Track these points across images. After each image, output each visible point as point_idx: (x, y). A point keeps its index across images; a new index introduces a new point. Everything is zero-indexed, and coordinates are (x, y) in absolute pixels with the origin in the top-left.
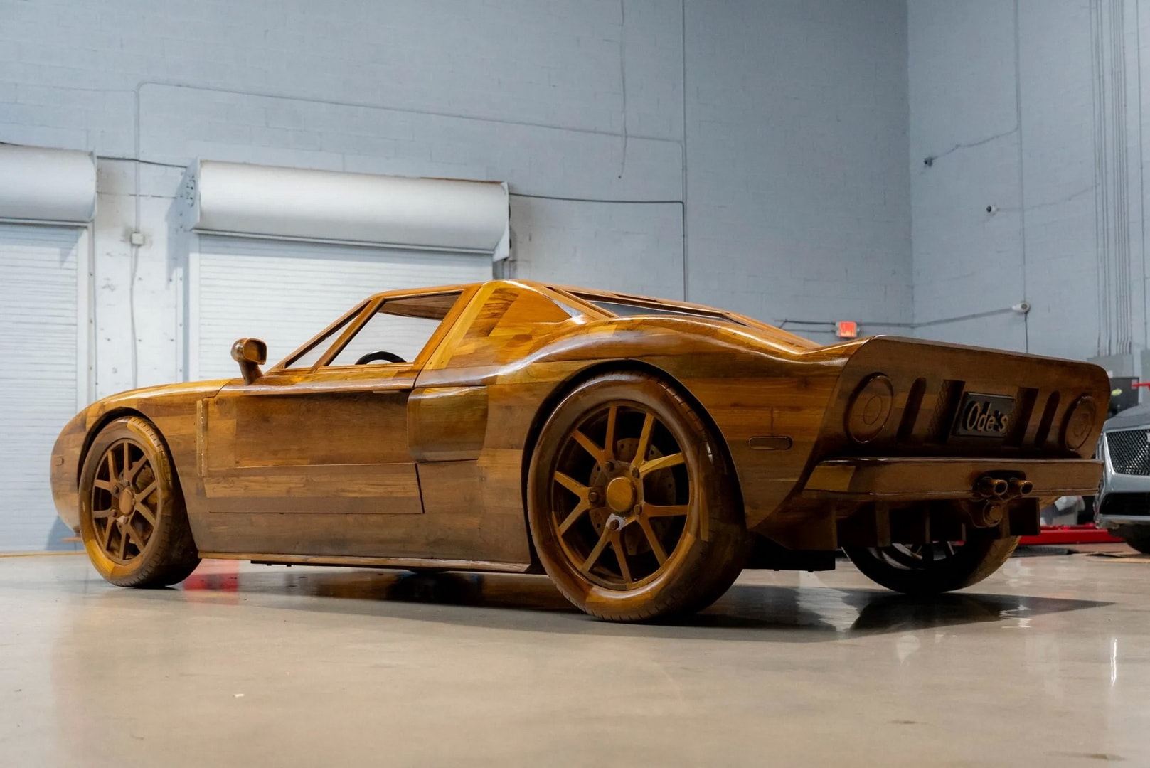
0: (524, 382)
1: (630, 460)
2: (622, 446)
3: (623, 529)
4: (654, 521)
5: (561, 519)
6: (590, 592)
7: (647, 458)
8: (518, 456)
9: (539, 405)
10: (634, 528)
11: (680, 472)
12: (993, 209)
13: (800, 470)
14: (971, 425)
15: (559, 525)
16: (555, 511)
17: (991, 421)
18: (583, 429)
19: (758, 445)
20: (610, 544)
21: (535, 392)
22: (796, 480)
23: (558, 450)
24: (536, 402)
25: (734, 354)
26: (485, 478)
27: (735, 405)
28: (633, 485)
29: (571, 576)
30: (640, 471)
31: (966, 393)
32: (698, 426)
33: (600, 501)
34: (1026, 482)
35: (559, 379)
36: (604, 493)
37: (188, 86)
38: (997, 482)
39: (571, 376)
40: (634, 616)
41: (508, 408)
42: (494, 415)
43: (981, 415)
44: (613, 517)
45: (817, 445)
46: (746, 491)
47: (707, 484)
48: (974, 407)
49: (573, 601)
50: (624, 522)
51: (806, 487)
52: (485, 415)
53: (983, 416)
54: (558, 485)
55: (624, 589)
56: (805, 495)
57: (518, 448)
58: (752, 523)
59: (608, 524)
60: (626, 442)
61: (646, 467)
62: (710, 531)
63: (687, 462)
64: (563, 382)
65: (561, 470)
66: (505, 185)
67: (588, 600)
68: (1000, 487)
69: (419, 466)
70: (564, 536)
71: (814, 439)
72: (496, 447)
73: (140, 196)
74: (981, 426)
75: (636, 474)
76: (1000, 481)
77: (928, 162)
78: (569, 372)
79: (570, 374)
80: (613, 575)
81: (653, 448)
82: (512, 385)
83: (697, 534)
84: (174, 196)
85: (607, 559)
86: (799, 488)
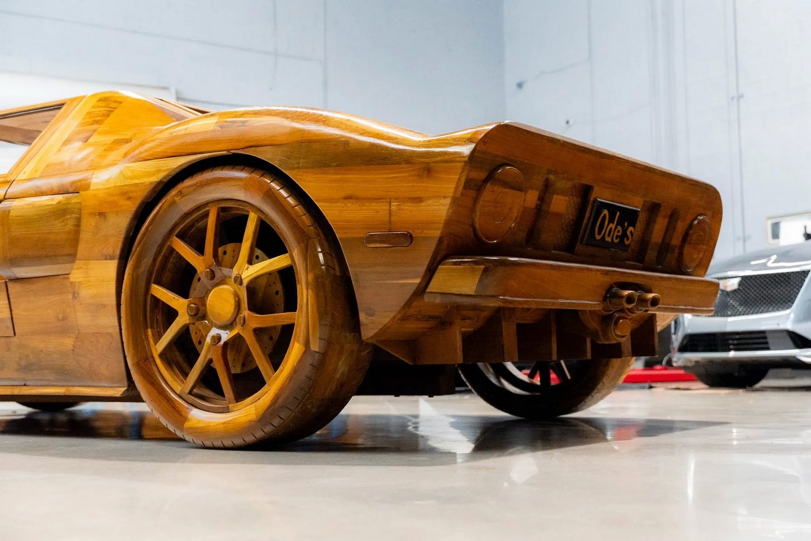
0: (118, 184)
1: (232, 267)
2: (225, 253)
3: (226, 343)
4: (258, 332)
5: (158, 336)
6: (189, 416)
7: (250, 262)
8: (112, 267)
9: (134, 209)
10: (237, 341)
11: (287, 275)
12: (571, 122)
13: (422, 269)
14: (599, 233)
15: (156, 343)
16: (151, 328)
17: (619, 232)
18: (182, 236)
19: (376, 242)
20: (211, 361)
21: (131, 195)
22: (418, 281)
23: (155, 260)
24: (132, 207)
25: (346, 143)
26: (78, 294)
27: (348, 198)
28: (236, 295)
29: (169, 400)
30: (243, 277)
31: (595, 200)
32: (306, 220)
33: (199, 314)
34: (654, 295)
35: (156, 179)
36: (204, 304)
38: (626, 293)
39: (168, 175)
40: (238, 442)
41: (102, 215)
42: (88, 224)
43: (608, 225)
44: (214, 331)
45: (441, 240)
46: (362, 297)
47: (318, 285)
48: (602, 215)
49: (171, 428)
50: (225, 336)
51: (428, 290)
52: (78, 225)
53: (611, 225)
54: (156, 300)
55: (226, 410)
56: (427, 298)
57: (111, 258)
58: (368, 333)
59: (208, 340)
60: (230, 247)
61: (249, 272)
62: (321, 339)
63: (295, 263)
64: (160, 182)
65: (158, 283)
66: (173, 90)
67: (187, 425)
68: (630, 299)
69: (10, 285)
70: (162, 355)
71: (438, 233)
72: (88, 259)
74: (609, 235)
75: (239, 280)
76: (630, 292)
77: (520, 85)
78: (168, 169)
79: (165, 174)
80: (216, 396)
81: (258, 252)
82: (107, 189)
83: (307, 344)
85: (209, 379)
86: (421, 291)
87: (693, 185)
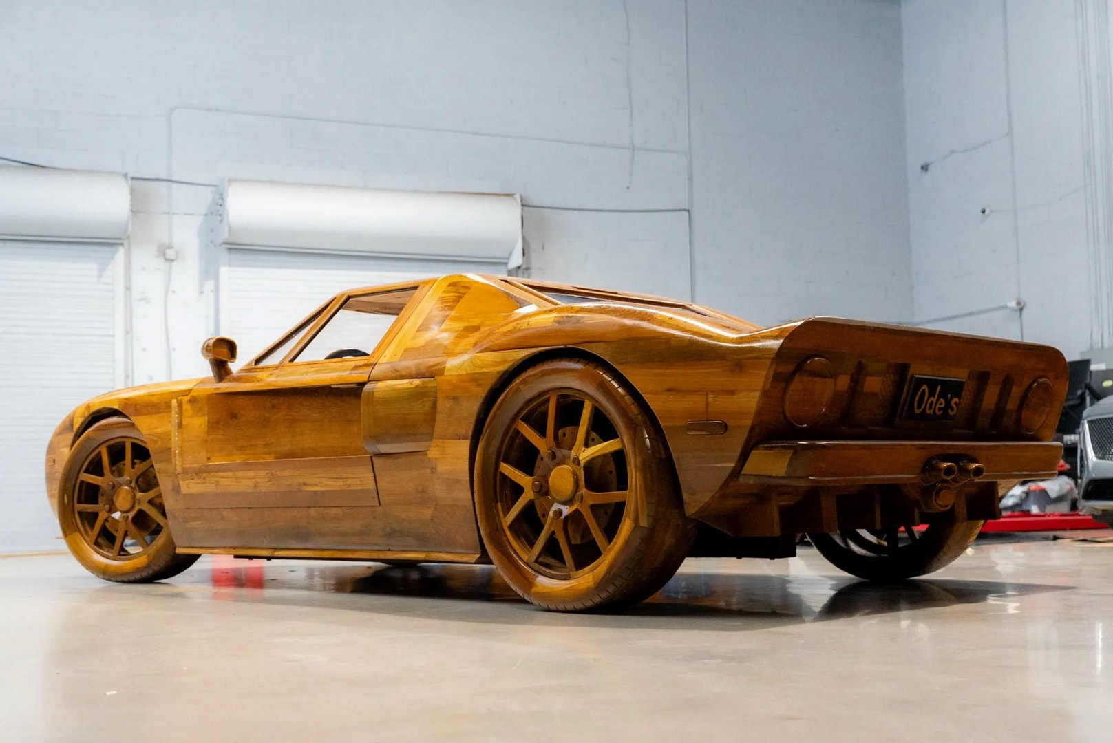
0: (469, 372)
1: (570, 449)
2: (564, 435)
3: (567, 518)
4: (594, 508)
5: (507, 510)
6: (536, 582)
7: (587, 445)
8: (464, 447)
9: (483, 395)
10: (576, 517)
11: (619, 457)
12: (987, 211)
13: (737, 454)
14: (919, 407)
15: (505, 515)
16: (501, 502)
17: (941, 404)
18: (526, 419)
19: (695, 430)
20: (553, 533)
21: (480, 382)
22: (733, 465)
23: (503, 441)
24: (481, 392)
25: (669, 338)
26: (435, 469)
27: (670, 390)
28: (575, 474)
29: (518, 568)
30: (580, 458)
31: (913, 376)
32: (634, 409)
33: (543, 490)
34: (977, 465)
35: (502, 368)
36: (547, 481)
37: (217, 110)
38: (945, 465)
39: (512, 365)
40: (579, 606)
41: (455, 399)
42: (443, 405)
43: (928, 399)
44: (556, 507)
45: (752, 429)
46: (684, 477)
47: (644, 468)
48: (921, 390)
49: (520, 592)
50: (566, 510)
51: (743, 473)
52: (434, 407)
53: (932, 399)
54: (505, 478)
55: (567, 578)
56: (742, 480)
57: (465, 438)
58: (690, 510)
59: (551, 514)
60: (568, 430)
61: (586, 454)
62: (648, 515)
63: (625, 447)
64: (506, 371)
65: (506, 461)
66: (517, 197)
67: (534, 590)
68: (949, 471)
69: (374, 459)
70: (510, 527)
71: (749, 423)
72: (444, 437)
73: (173, 214)
74: (930, 408)
75: (576, 461)
76: (949, 464)
77: (925, 168)
78: (511, 361)
79: (512, 363)
80: (558, 564)
81: (594, 435)
82: (459, 375)
83: (636, 520)
84: (204, 212)
85: (552, 548)
86: (736, 473)
87: (1029, 349)
